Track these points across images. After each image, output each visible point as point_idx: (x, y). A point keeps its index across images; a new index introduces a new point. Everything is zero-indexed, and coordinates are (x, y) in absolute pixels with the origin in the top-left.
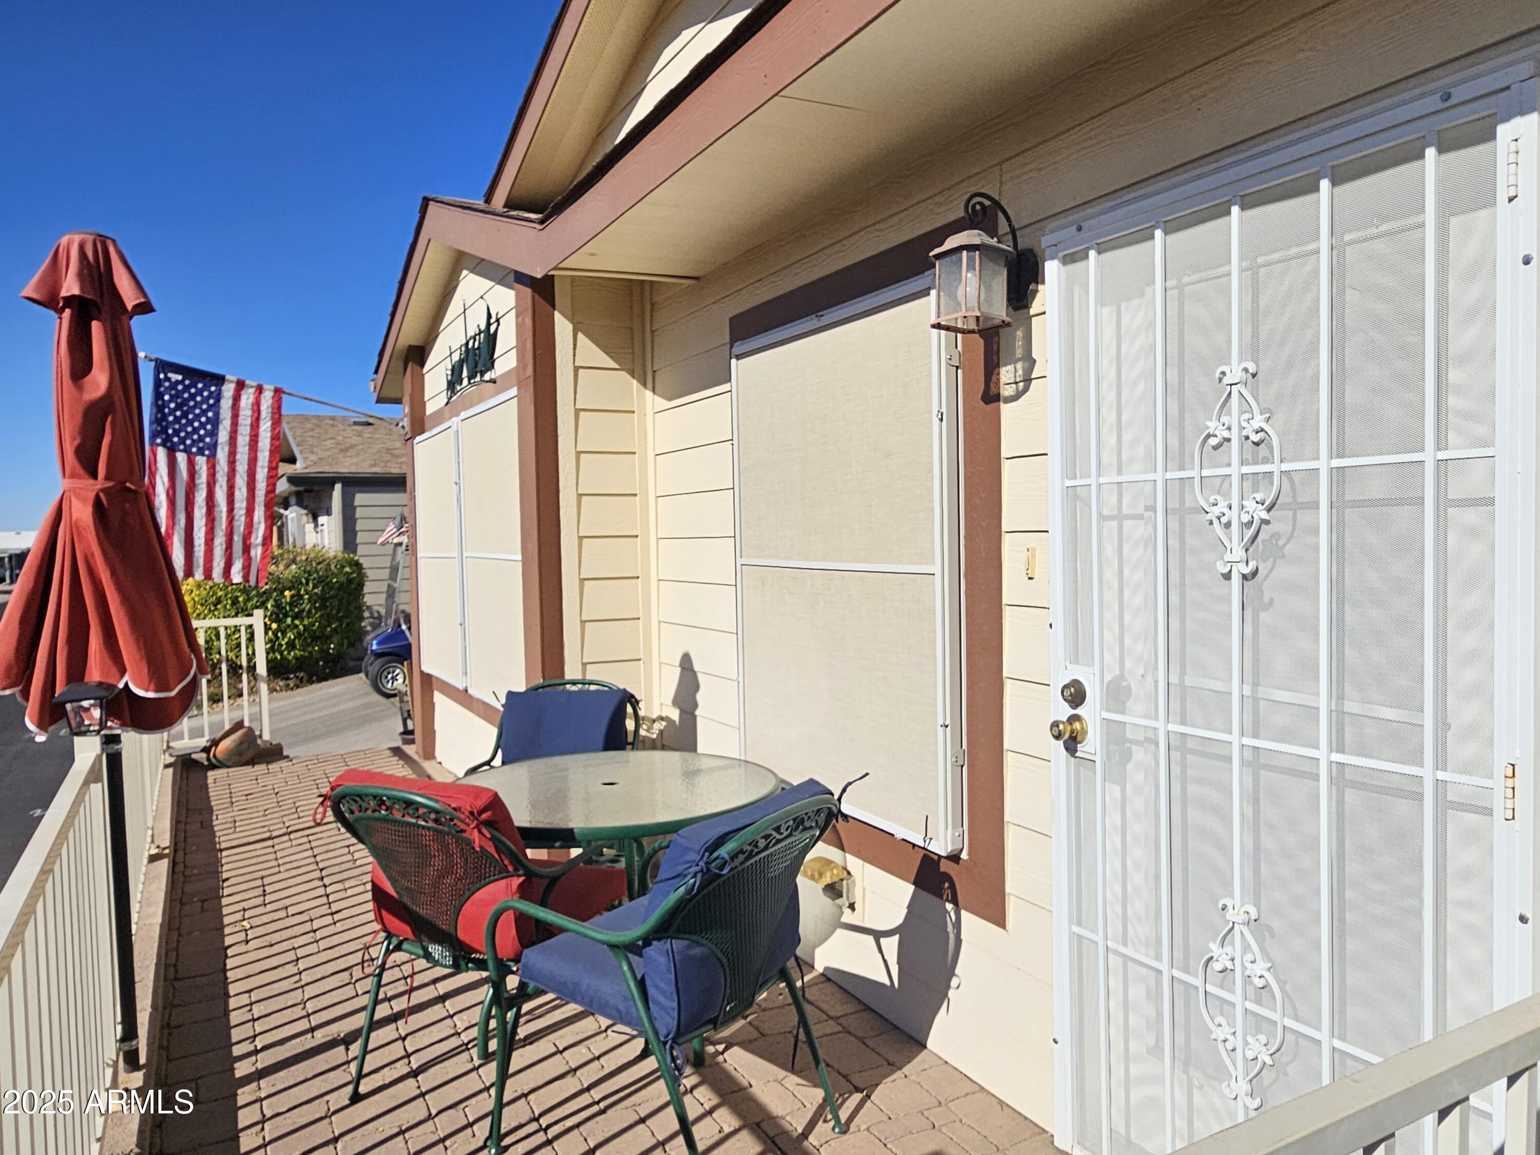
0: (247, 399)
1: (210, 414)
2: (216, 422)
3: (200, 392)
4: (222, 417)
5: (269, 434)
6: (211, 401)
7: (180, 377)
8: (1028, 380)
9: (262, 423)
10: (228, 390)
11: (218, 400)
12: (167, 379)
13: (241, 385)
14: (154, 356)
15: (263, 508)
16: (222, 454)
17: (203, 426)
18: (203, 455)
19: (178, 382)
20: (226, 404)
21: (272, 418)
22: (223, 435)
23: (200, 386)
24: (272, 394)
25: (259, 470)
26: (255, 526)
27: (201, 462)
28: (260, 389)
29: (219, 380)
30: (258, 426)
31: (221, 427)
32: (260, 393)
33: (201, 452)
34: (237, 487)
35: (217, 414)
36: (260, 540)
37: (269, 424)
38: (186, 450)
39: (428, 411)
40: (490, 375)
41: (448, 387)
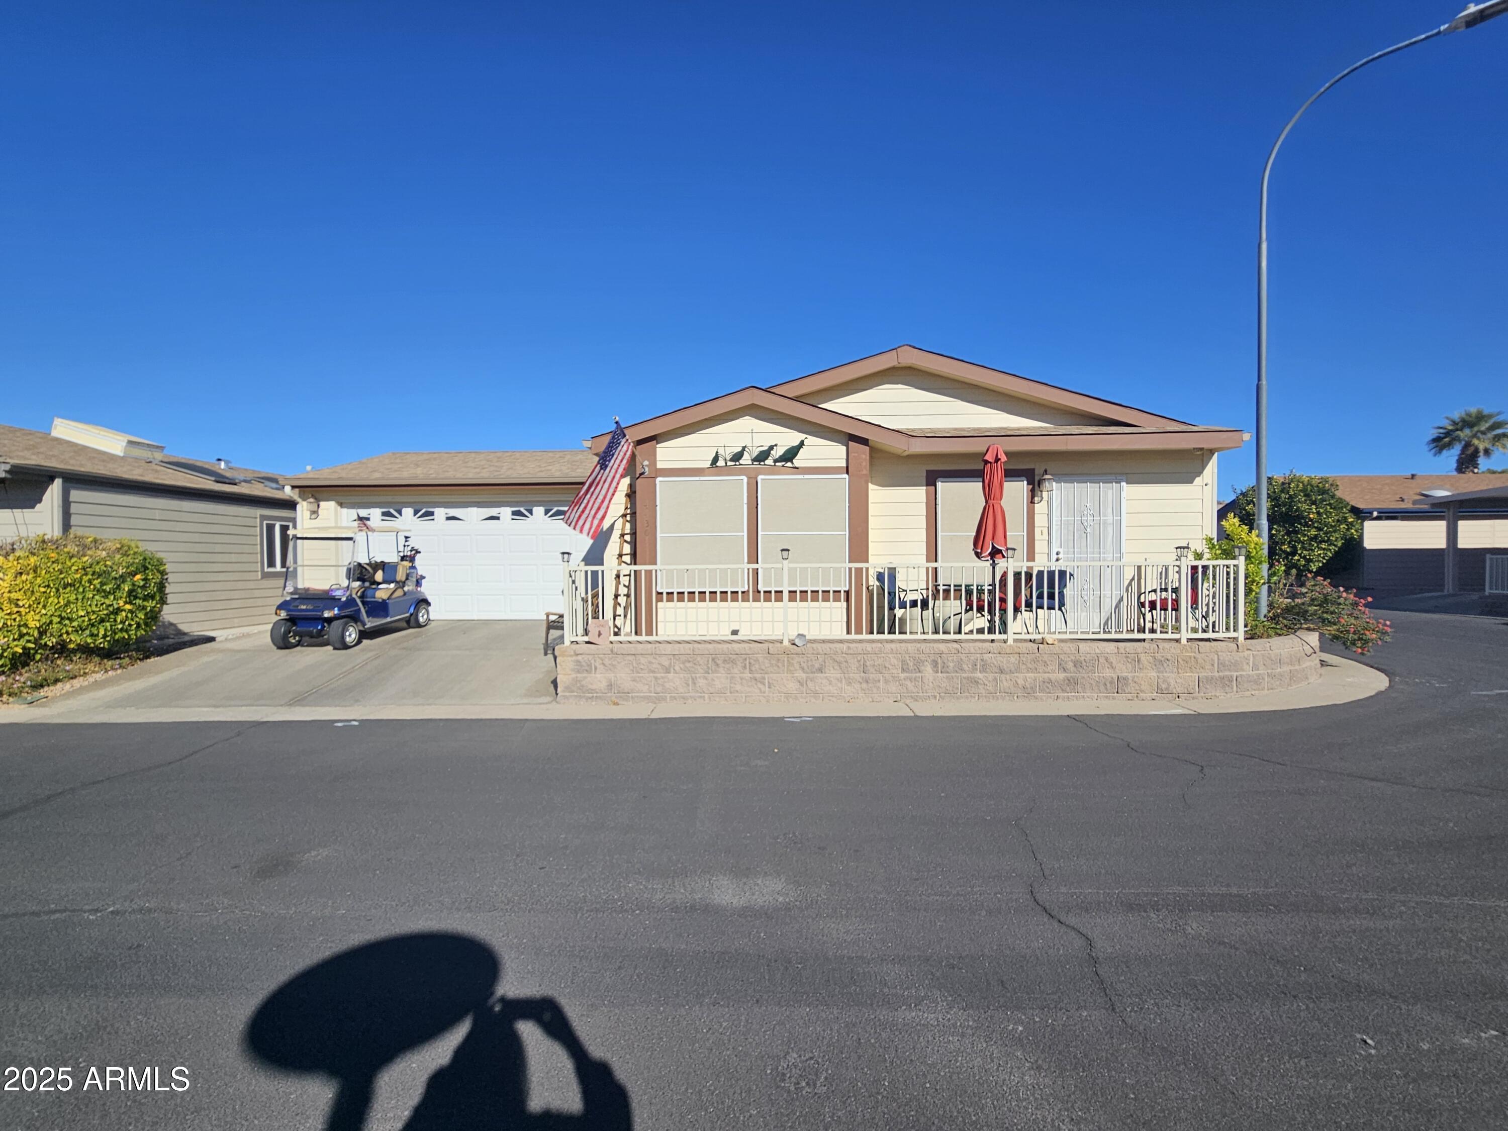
8: (1041, 501)
39: (660, 465)
41: (715, 460)
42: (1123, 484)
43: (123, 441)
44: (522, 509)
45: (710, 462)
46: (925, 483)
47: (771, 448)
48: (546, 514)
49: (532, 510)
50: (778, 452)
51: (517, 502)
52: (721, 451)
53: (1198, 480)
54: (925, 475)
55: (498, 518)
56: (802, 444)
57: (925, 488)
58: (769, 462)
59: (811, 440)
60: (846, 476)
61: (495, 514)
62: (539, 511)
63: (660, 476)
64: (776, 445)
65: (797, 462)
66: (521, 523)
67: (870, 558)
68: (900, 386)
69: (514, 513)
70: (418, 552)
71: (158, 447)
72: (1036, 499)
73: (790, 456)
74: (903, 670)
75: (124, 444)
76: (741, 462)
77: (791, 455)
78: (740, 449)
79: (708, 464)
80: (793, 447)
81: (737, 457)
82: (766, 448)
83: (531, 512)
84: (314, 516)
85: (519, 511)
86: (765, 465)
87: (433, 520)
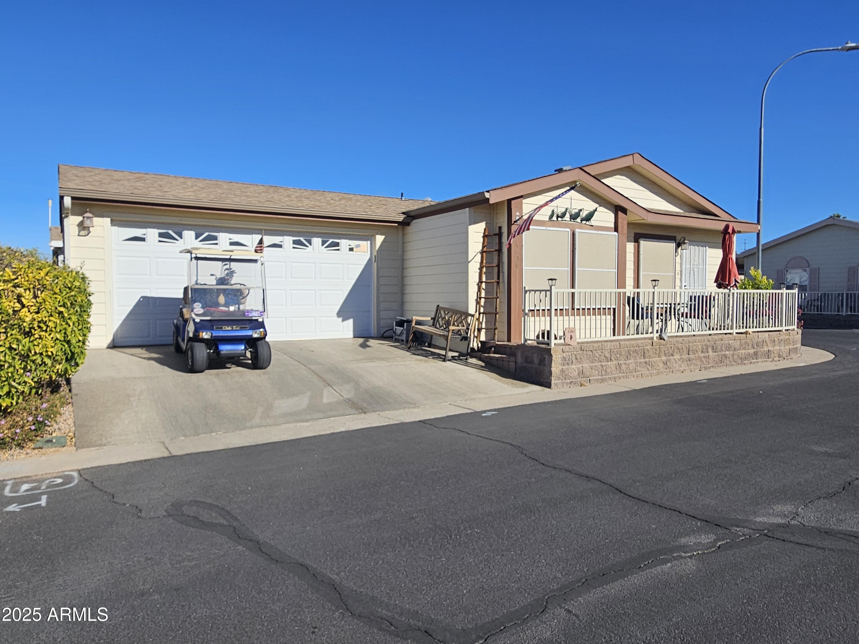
40: (587, 223)
41: (552, 216)
42: (707, 248)
44: (302, 239)
45: (548, 217)
46: (633, 241)
47: (581, 210)
48: (323, 245)
49: (310, 240)
50: (583, 214)
51: (299, 232)
52: (555, 211)
54: (633, 235)
55: (280, 246)
56: (596, 210)
57: (633, 243)
58: (579, 220)
59: (601, 209)
60: (616, 233)
61: (277, 242)
62: (317, 241)
64: (583, 209)
65: (592, 222)
66: (301, 252)
67: (627, 287)
68: (624, 177)
69: (295, 242)
72: (676, 254)
76: (565, 219)
77: (589, 217)
78: (564, 210)
79: (547, 218)
80: (591, 212)
81: (564, 215)
82: (578, 211)
83: (310, 242)
84: (83, 233)
85: (300, 240)
86: (576, 222)
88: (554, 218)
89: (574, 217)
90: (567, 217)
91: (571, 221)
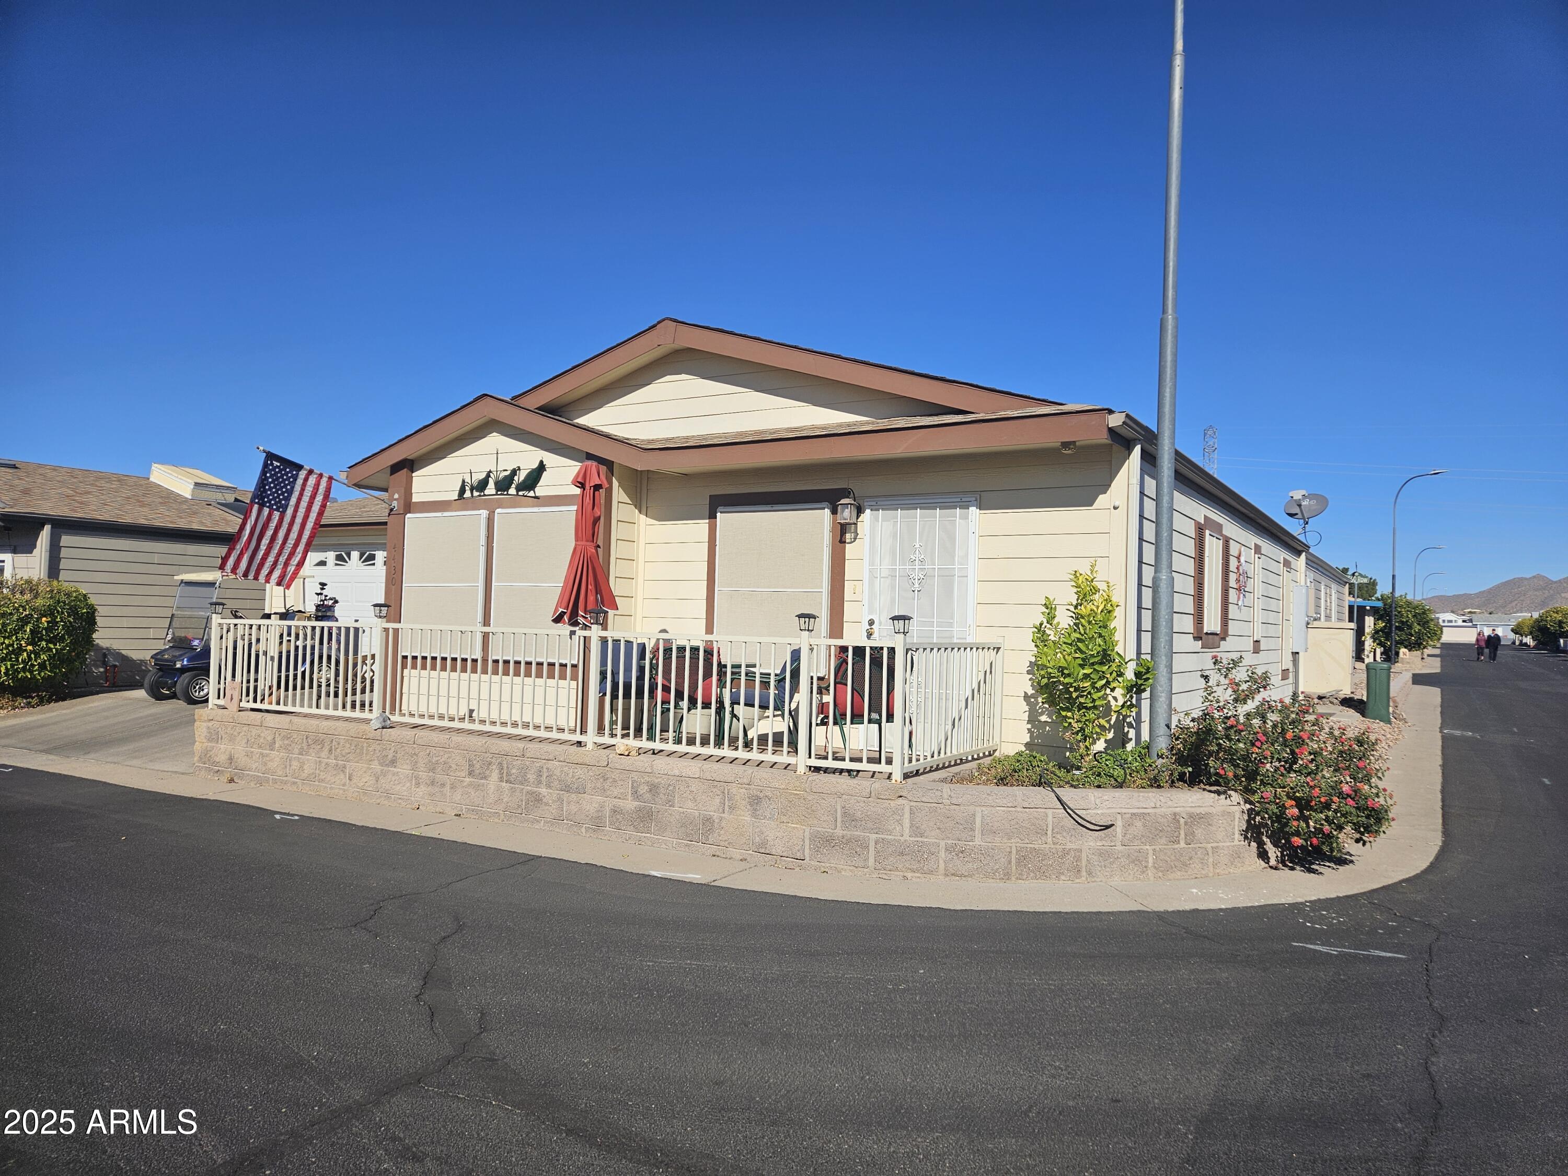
0: (312, 481)
1: (289, 487)
2: (290, 493)
3: (286, 474)
4: (295, 489)
5: (320, 504)
6: (291, 480)
7: (279, 464)
8: (855, 539)
9: (318, 496)
10: (302, 474)
11: (295, 480)
12: (272, 464)
13: (311, 472)
14: (268, 449)
15: (304, 546)
16: (290, 511)
17: (283, 493)
18: (278, 511)
19: (277, 467)
20: (300, 482)
21: (324, 494)
22: (293, 501)
23: (288, 470)
24: (327, 479)
25: (308, 523)
26: (296, 554)
27: (276, 515)
28: (321, 476)
29: (300, 467)
30: (314, 498)
31: (293, 496)
32: (321, 478)
33: (277, 510)
34: (293, 531)
35: (293, 488)
36: (296, 563)
37: (322, 497)
38: (270, 507)
39: (415, 498)
40: (531, 494)
41: (462, 491)
42: (973, 509)
43: (191, 484)
45: (458, 493)
47: (514, 472)
50: (521, 476)
52: (468, 480)
53: (1102, 500)
54: (707, 501)
56: (542, 468)
57: (707, 521)
58: (512, 491)
59: (551, 459)
63: (410, 513)
64: (519, 469)
65: (540, 491)
68: (684, 376)
70: (336, 602)
71: (228, 488)
72: (848, 537)
73: (530, 482)
74: (471, 773)
75: (192, 487)
76: (487, 492)
77: (532, 480)
78: (483, 476)
79: (456, 495)
80: (533, 470)
81: (483, 485)
82: (507, 473)
86: (508, 494)
87: (374, 564)
88: (468, 494)
89: (503, 485)
90: (491, 489)
91: (497, 494)
